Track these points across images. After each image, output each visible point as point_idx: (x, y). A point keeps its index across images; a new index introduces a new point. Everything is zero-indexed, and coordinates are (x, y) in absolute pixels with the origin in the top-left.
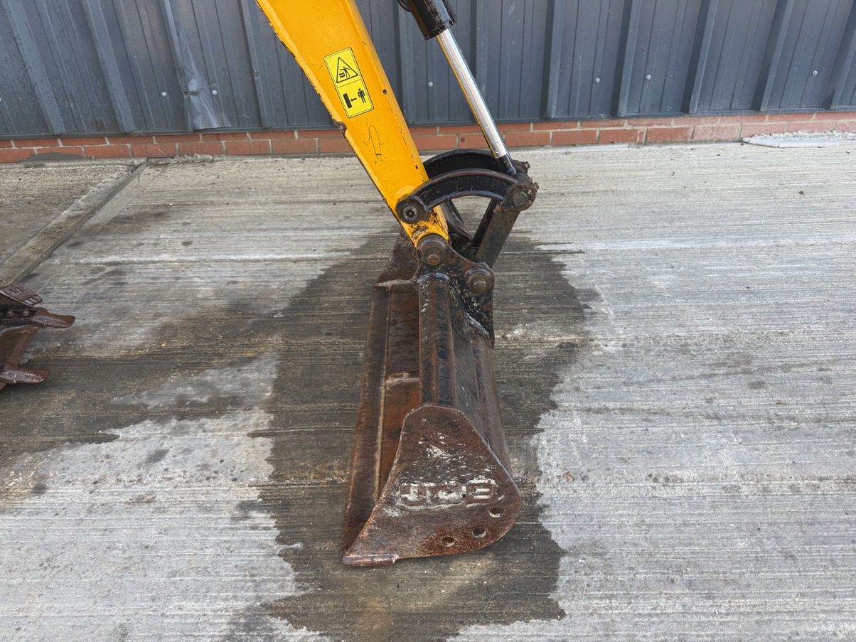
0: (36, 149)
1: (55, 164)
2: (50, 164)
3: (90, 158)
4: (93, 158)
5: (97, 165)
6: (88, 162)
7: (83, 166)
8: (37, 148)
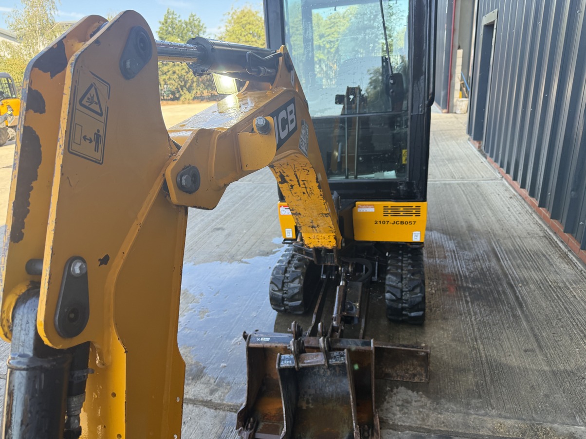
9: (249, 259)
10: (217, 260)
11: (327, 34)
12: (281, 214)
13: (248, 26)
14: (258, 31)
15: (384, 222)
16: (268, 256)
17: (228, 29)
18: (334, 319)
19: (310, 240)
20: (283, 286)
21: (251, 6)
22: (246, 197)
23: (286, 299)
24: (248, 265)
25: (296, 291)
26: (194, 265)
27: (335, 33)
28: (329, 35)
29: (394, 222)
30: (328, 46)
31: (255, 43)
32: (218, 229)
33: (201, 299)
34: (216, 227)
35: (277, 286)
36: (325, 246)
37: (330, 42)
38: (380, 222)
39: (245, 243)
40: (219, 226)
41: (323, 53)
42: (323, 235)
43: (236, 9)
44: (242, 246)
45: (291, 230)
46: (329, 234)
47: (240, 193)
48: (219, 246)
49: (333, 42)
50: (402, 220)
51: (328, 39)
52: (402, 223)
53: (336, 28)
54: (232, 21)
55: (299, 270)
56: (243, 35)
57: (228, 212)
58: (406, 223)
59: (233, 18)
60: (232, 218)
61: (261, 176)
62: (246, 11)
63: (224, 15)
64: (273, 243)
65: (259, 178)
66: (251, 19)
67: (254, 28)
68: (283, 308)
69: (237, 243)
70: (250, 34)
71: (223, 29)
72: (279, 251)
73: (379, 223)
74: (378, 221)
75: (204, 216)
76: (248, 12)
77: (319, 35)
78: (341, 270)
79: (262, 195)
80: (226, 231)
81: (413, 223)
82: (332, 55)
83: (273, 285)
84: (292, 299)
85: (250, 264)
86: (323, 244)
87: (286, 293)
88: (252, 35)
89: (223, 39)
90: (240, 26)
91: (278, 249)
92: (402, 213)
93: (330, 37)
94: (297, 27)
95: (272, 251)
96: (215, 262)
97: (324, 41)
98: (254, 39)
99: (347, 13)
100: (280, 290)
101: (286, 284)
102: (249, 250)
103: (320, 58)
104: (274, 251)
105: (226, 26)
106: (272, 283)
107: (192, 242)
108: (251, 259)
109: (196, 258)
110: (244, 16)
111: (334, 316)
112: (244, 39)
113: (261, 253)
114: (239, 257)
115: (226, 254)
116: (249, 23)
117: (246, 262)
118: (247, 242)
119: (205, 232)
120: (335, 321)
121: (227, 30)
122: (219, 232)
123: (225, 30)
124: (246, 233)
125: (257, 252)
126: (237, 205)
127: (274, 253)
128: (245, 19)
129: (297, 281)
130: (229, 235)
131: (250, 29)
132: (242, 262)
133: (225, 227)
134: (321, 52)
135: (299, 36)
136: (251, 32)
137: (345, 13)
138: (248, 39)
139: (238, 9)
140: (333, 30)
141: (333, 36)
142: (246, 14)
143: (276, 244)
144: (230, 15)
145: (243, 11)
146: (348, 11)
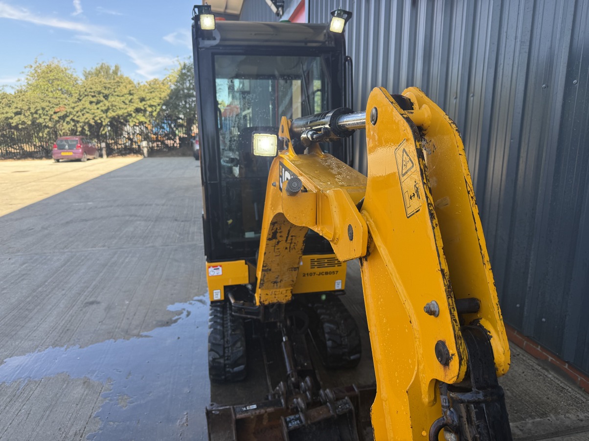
0: (550, 358)
1: (555, 375)
2: (553, 373)
3: (580, 388)
4: (583, 389)
5: (582, 396)
6: (577, 390)
7: (572, 389)
8: (552, 358)
9: (148, 332)
10: (109, 339)
11: (148, 98)
12: (210, 275)
13: (56, 82)
14: (68, 88)
15: (311, 274)
16: (170, 325)
17: (30, 82)
18: (291, 375)
19: (267, 297)
20: (224, 353)
21: (59, 61)
22: (109, 264)
23: (227, 366)
24: (151, 338)
25: (240, 354)
26: (80, 347)
27: (156, 98)
28: (150, 99)
29: (320, 273)
30: (149, 109)
31: (65, 100)
32: (92, 303)
33: (112, 384)
34: (86, 301)
35: (217, 353)
36: (280, 301)
37: (151, 106)
38: (308, 274)
39: (134, 315)
40: (91, 300)
41: (144, 116)
42: (281, 290)
43: (41, 63)
44: (133, 319)
45: (219, 291)
46: (287, 289)
47: (98, 260)
48: (102, 322)
49: (155, 106)
50: (326, 271)
51: (148, 103)
52: (327, 273)
53: (156, 93)
54: (36, 75)
55: (238, 332)
56: (49, 90)
57: (94, 283)
58: (330, 273)
59: (36, 71)
60: (103, 289)
61: (116, 241)
62: (53, 66)
63: (25, 67)
64: (168, 311)
65: (114, 242)
66: (61, 75)
67: (63, 85)
68: (223, 377)
69: (124, 316)
70: (58, 90)
71: (24, 82)
72: (180, 318)
73: (306, 275)
74: (306, 273)
75: (63, 290)
76: (55, 68)
77: (139, 98)
78: (280, 326)
79: (127, 260)
80: (103, 304)
81: (336, 273)
82: (154, 119)
83: (213, 353)
84: (235, 364)
85: (152, 337)
86: (279, 299)
87: (227, 359)
88: (60, 92)
89: (23, 93)
90: (47, 81)
91: (177, 317)
92: (326, 265)
93: (151, 101)
94: (114, 89)
95: (171, 319)
96: (107, 341)
97: (145, 105)
98: (63, 96)
99: (166, 80)
100: (221, 357)
101: (227, 349)
102: (143, 322)
103: (140, 121)
104: (174, 319)
105: (27, 79)
106: (211, 350)
107: (63, 322)
108: (151, 332)
109: (79, 339)
110: (51, 71)
111: (289, 373)
112: (51, 95)
113: (160, 323)
114: (135, 332)
115: (117, 330)
116: (58, 80)
117: (146, 336)
118: (135, 313)
119: (76, 308)
120: (293, 377)
121: (28, 84)
122: (94, 306)
123: (26, 84)
124: (129, 304)
125: (154, 323)
126: (101, 274)
127: (175, 321)
128: (52, 74)
129: (239, 344)
130: (109, 308)
131: (58, 85)
132: (142, 336)
133: (99, 299)
134: (142, 115)
135: (116, 97)
136: (60, 88)
137: (164, 80)
138: (56, 96)
139: (43, 62)
140: (153, 94)
141: (154, 100)
142: (53, 69)
143: (173, 312)
144: (33, 68)
145: (49, 66)
146: (168, 78)
